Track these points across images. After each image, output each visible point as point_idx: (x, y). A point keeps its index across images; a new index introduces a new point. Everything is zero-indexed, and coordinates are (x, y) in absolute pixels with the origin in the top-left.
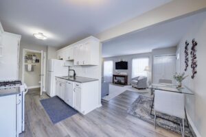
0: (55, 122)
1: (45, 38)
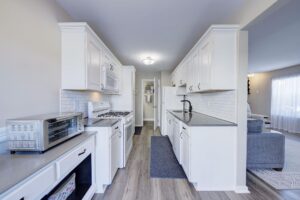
0: (152, 175)
1: (152, 62)
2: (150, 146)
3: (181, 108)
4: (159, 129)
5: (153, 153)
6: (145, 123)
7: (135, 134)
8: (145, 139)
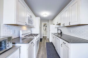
2: (46, 47)
3: (57, 32)
4: (48, 39)
5: (47, 50)
6: (43, 37)
7: (40, 41)
8: (44, 43)
